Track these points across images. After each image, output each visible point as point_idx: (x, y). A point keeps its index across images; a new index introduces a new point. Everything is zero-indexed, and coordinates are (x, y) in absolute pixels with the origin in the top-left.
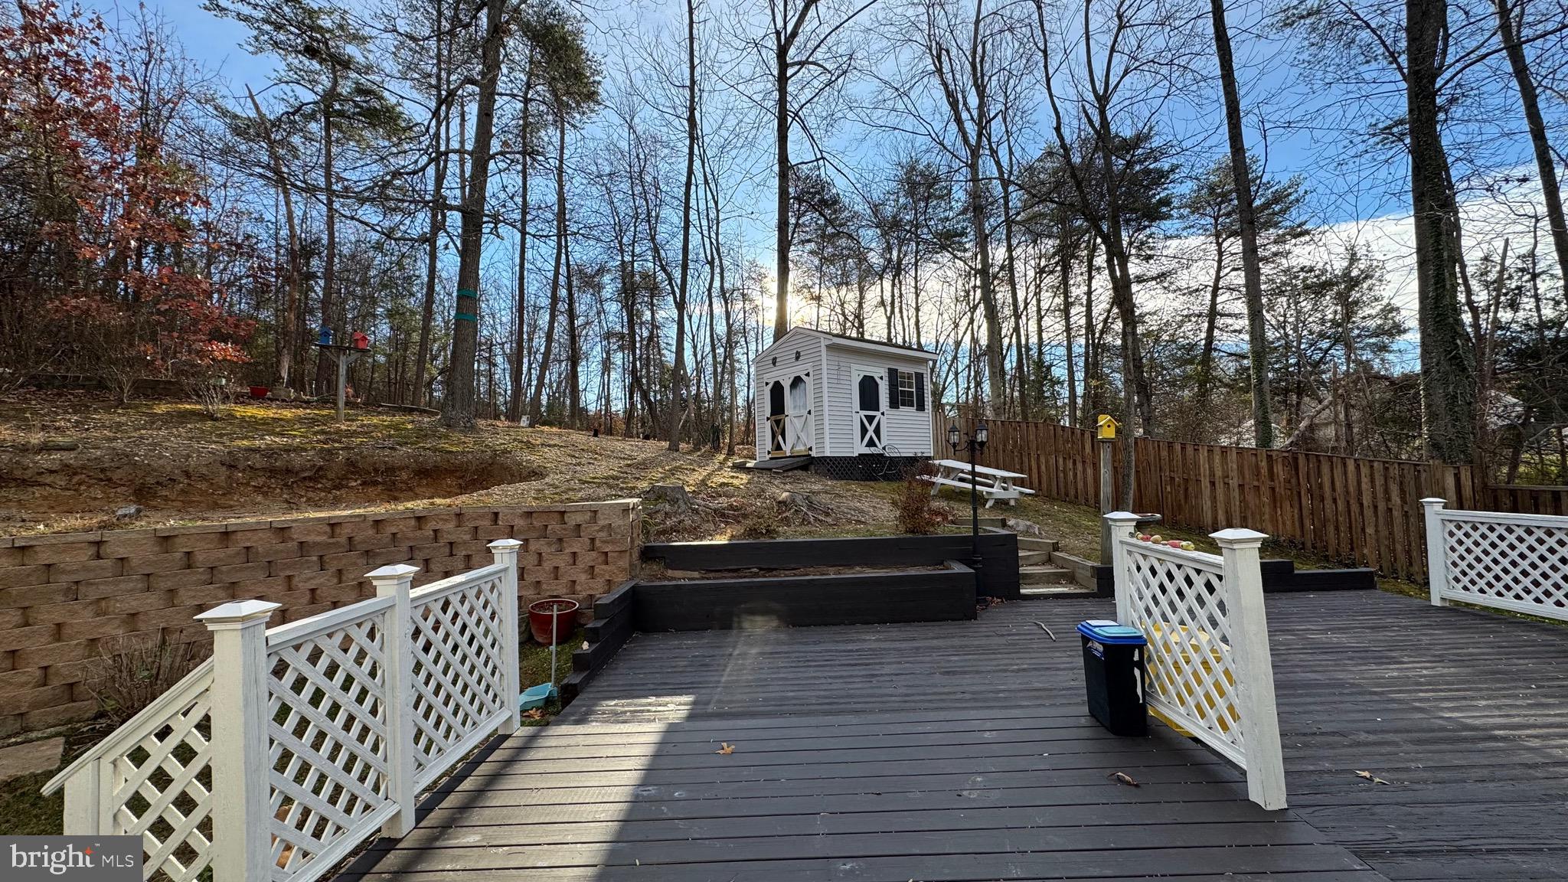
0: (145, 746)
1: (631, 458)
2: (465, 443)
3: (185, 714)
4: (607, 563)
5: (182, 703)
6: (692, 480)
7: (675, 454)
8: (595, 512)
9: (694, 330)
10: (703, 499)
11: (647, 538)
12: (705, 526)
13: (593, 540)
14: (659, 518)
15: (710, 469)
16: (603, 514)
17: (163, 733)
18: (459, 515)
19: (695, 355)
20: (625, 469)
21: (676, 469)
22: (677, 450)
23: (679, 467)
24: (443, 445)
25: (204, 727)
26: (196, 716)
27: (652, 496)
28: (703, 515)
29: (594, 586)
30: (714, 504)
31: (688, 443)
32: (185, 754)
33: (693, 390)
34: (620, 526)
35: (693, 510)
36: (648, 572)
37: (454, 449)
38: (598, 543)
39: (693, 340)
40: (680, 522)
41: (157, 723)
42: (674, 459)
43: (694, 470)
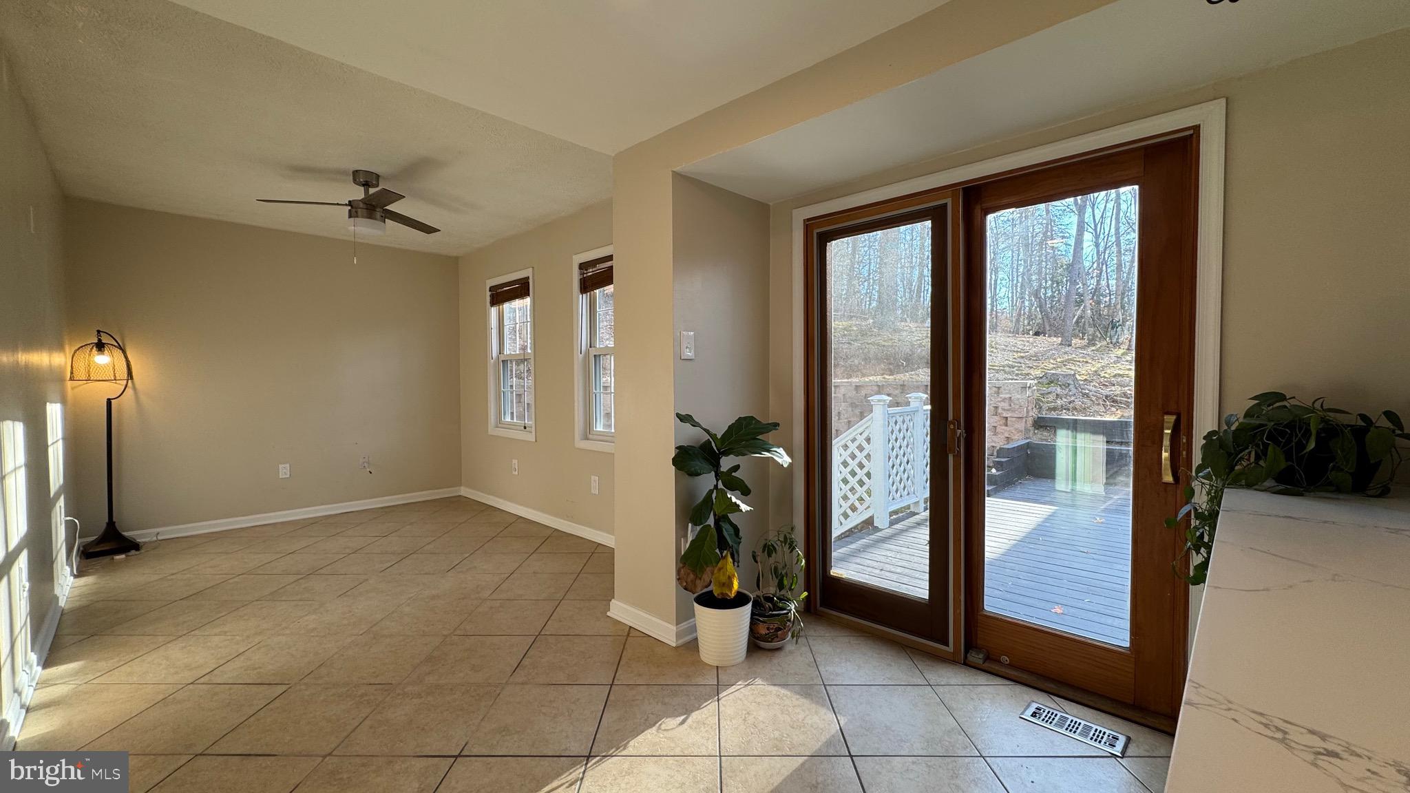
0: (856, 437)
1: (1023, 351)
2: (892, 339)
3: (861, 434)
4: (1007, 426)
5: (860, 430)
6: (1083, 371)
7: (1067, 349)
8: (999, 388)
9: (1098, 217)
10: (1095, 386)
11: (1039, 412)
12: (1096, 408)
13: (996, 408)
14: (1051, 397)
15: (1104, 362)
16: (1005, 390)
17: (854, 440)
18: (903, 386)
19: (1097, 245)
20: (1019, 360)
21: (1068, 361)
22: (1070, 345)
23: (1071, 360)
24: (879, 340)
25: (868, 440)
26: (865, 435)
27: (1045, 381)
28: (1094, 399)
29: (997, 440)
30: (1106, 391)
31: (1083, 339)
32: (861, 448)
33: (1092, 283)
34: (1018, 399)
35: (1085, 394)
36: (1039, 436)
37: (886, 344)
38: (1000, 411)
39: (1095, 230)
40: (1070, 403)
41: (851, 437)
42: (1066, 353)
43: (1087, 362)
